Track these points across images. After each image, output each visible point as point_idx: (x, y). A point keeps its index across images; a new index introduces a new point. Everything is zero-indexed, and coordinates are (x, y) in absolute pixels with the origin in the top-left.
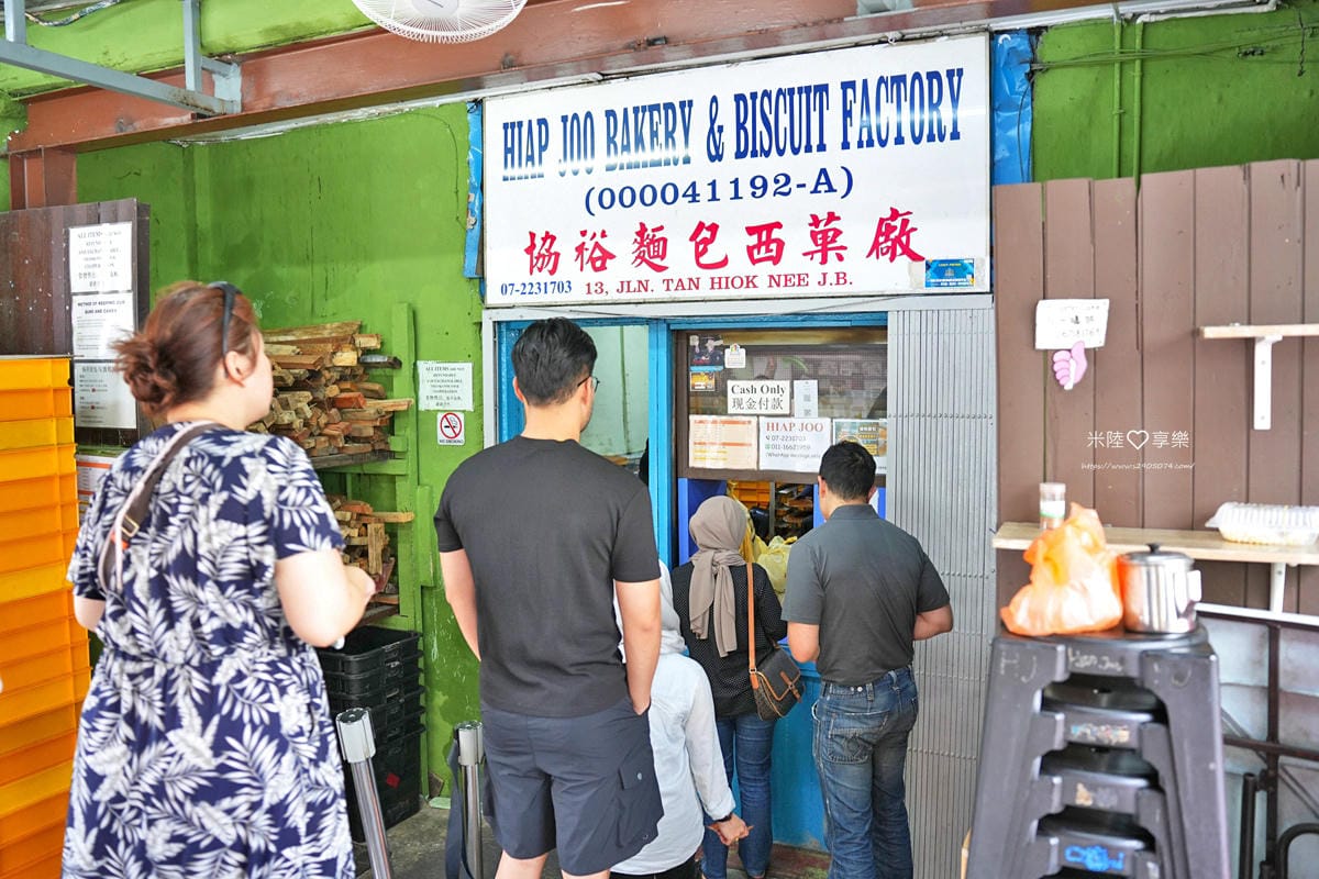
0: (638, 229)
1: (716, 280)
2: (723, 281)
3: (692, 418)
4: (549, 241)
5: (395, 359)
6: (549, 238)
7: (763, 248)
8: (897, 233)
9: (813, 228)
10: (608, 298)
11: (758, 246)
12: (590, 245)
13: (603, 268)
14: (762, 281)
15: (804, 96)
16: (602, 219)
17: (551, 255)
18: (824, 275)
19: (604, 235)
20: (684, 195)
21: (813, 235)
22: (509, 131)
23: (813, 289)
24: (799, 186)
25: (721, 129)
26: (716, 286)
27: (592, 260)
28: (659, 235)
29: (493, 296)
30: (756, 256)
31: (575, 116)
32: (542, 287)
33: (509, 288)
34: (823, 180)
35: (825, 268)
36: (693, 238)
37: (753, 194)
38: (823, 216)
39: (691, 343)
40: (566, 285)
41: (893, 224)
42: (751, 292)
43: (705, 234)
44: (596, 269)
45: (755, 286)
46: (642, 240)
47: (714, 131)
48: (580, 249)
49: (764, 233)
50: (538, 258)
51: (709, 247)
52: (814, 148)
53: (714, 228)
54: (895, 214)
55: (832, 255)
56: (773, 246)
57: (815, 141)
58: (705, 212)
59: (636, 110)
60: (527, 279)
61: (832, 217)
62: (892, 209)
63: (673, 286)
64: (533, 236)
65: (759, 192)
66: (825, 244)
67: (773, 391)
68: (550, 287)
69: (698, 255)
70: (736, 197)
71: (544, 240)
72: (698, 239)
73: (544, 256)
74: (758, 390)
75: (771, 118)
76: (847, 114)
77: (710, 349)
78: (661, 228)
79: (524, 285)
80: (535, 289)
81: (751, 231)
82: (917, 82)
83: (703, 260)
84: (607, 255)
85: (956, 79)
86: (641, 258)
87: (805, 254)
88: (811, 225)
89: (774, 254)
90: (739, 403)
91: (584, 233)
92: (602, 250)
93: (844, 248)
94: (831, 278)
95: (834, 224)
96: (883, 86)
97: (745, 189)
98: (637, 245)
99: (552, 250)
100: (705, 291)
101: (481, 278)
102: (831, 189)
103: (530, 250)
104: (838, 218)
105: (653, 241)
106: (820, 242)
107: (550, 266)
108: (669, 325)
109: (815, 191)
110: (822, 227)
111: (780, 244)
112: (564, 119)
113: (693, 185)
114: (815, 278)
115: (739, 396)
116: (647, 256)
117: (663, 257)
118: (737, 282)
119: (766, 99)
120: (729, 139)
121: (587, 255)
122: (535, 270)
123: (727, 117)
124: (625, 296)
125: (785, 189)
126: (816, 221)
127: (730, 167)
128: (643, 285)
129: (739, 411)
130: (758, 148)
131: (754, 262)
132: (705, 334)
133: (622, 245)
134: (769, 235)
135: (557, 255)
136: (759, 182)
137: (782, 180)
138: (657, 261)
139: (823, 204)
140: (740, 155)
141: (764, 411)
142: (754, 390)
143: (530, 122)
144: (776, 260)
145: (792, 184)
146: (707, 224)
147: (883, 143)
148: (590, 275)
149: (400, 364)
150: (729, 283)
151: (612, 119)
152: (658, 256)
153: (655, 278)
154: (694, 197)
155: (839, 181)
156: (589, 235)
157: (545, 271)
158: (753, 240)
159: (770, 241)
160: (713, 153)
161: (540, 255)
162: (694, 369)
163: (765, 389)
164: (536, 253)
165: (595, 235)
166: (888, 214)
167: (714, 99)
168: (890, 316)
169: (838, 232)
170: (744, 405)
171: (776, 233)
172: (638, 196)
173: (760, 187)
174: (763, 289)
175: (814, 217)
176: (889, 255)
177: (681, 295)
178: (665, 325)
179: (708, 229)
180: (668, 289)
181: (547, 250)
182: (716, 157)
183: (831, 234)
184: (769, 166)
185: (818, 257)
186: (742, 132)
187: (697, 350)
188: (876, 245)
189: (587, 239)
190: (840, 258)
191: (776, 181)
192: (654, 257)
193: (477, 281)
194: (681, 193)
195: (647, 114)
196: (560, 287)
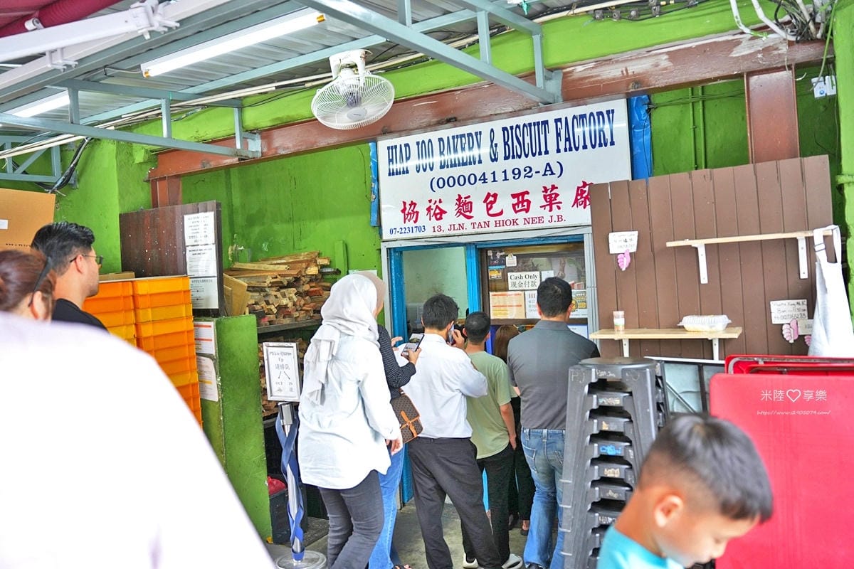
0: (457, 197)
1: (498, 222)
2: (501, 222)
3: (491, 293)
4: (413, 206)
5: (338, 269)
6: (413, 204)
7: (520, 205)
8: (586, 194)
9: (545, 193)
10: (444, 234)
11: (518, 204)
12: (433, 207)
13: (441, 218)
14: (521, 222)
15: (536, 127)
16: (439, 194)
17: (414, 213)
18: (551, 217)
19: (440, 201)
20: (480, 180)
21: (545, 197)
22: (391, 150)
23: (546, 224)
24: (536, 172)
25: (496, 145)
26: (498, 225)
27: (435, 215)
28: (468, 200)
29: (386, 236)
30: (517, 209)
31: (423, 142)
32: (411, 229)
33: (394, 231)
34: (548, 169)
35: (551, 214)
36: (485, 201)
37: (514, 177)
38: (549, 187)
39: (489, 254)
40: (422, 228)
41: (584, 189)
42: (516, 227)
43: (491, 199)
44: (437, 219)
45: (517, 224)
46: (460, 203)
47: (493, 145)
48: (429, 209)
49: (520, 197)
50: (408, 215)
51: (493, 205)
52: (543, 153)
53: (495, 196)
54: (585, 184)
55: (554, 207)
56: (525, 204)
57: (543, 150)
58: (491, 188)
59: (453, 137)
60: (403, 226)
61: (554, 187)
62: (583, 182)
63: (476, 226)
64: (405, 203)
65: (517, 177)
66: (551, 201)
67: (531, 277)
68: (415, 229)
69: (488, 210)
70: (506, 179)
71: (411, 205)
72: (488, 202)
73: (410, 213)
74: (524, 277)
75: (521, 139)
76: (558, 135)
77: (498, 257)
78: (469, 197)
79: (401, 228)
80: (407, 231)
81: (514, 196)
82: (592, 117)
83: (491, 212)
84: (443, 212)
85: (611, 115)
86: (460, 213)
87: (541, 207)
88: (543, 192)
89: (526, 207)
90: (514, 285)
91: (430, 201)
92: (440, 209)
93: (561, 203)
94: (555, 218)
95: (555, 191)
96: (575, 120)
97: (510, 175)
98: (457, 206)
99: (415, 210)
100: (492, 228)
101: (379, 226)
102: (552, 173)
103: (403, 211)
104: (557, 188)
105: (465, 204)
106: (548, 200)
107: (414, 219)
108: (476, 246)
109: (545, 175)
110: (549, 193)
111: (529, 202)
112: (418, 143)
113: (484, 174)
114: (547, 218)
115: (515, 281)
116: (462, 212)
117: (470, 211)
118: (508, 223)
119: (518, 129)
120: (500, 150)
121: (432, 212)
122: (407, 221)
123: (499, 139)
124: (452, 232)
125: (530, 174)
126: (546, 190)
127: (502, 164)
128: (461, 226)
129: (514, 289)
130: (515, 154)
131: (516, 212)
132: (495, 249)
133: (450, 207)
134: (523, 198)
135: (417, 213)
136: (516, 171)
137: (528, 170)
138: (468, 214)
139: (549, 181)
140: (506, 158)
141: (527, 288)
142: (522, 277)
143: (401, 145)
144: (527, 211)
145: (533, 172)
146: (492, 194)
147: (577, 149)
148: (434, 222)
149: (340, 272)
150: (504, 223)
151: (441, 142)
152: (468, 211)
153: (467, 222)
154: (485, 181)
155: (556, 169)
156: (433, 202)
157: (412, 221)
158: (515, 201)
159: (523, 201)
160: (493, 157)
161: (409, 213)
162: (490, 268)
163: (527, 277)
164: (406, 212)
165: (436, 202)
166: (581, 184)
167: (492, 130)
168: (585, 235)
169: (557, 195)
170: (517, 285)
171: (526, 197)
172: (456, 181)
173: (517, 173)
174: (521, 226)
175: (545, 188)
176: (583, 205)
177: (480, 230)
178: (474, 246)
179: (492, 196)
180: (474, 228)
181: (412, 211)
182: (494, 160)
183: (553, 196)
184: (521, 163)
185: (548, 208)
186: (507, 147)
187: (492, 258)
188: (576, 200)
189: (432, 204)
190: (559, 208)
191: (525, 171)
192: (466, 212)
193: (377, 228)
194: (478, 179)
195: (459, 139)
196: (420, 229)
